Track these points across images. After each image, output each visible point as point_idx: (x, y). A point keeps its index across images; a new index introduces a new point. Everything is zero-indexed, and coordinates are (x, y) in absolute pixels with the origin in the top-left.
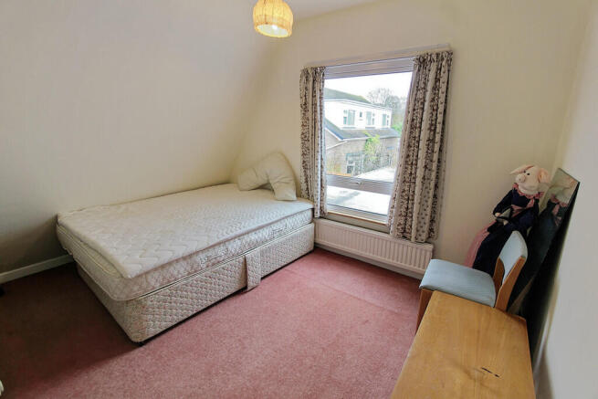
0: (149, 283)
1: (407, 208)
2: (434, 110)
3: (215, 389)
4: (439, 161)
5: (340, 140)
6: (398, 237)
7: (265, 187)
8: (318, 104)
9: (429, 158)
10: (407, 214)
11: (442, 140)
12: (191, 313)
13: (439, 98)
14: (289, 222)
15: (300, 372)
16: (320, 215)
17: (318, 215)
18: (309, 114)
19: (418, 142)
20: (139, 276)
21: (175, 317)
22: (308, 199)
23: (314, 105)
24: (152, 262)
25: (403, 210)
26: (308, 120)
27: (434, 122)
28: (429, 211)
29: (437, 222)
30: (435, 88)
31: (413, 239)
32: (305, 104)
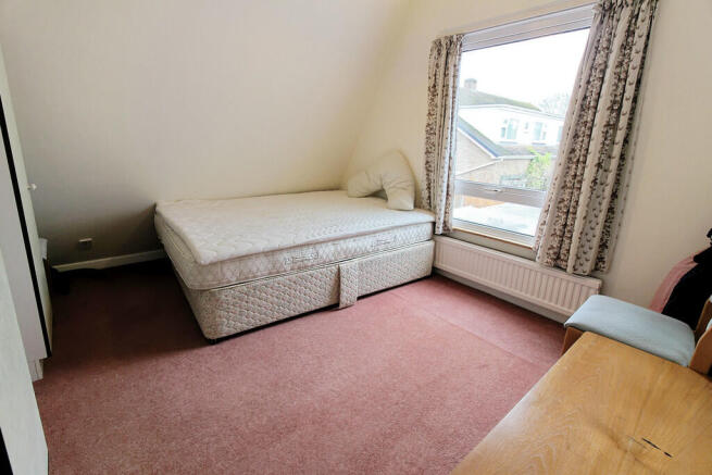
0: (224, 275)
1: (565, 225)
2: (621, 79)
3: (278, 403)
4: (622, 157)
5: (493, 157)
6: (548, 265)
7: (379, 194)
8: (451, 84)
9: (606, 151)
10: (564, 233)
11: (630, 126)
12: (270, 321)
13: (630, 60)
14: (399, 234)
15: (383, 405)
16: (442, 232)
17: (440, 230)
18: (438, 100)
19: (591, 129)
20: (213, 264)
21: (253, 321)
22: (430, 210)
23: (445, 86)
24: (228, 251)
25: (559, 227)
26: (436, 106)
27: (618, 98)
28: (598, 230)
29: (611, 248)
30: (626, 46)
31: (569, 269)
32: (434, 86)
